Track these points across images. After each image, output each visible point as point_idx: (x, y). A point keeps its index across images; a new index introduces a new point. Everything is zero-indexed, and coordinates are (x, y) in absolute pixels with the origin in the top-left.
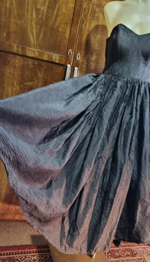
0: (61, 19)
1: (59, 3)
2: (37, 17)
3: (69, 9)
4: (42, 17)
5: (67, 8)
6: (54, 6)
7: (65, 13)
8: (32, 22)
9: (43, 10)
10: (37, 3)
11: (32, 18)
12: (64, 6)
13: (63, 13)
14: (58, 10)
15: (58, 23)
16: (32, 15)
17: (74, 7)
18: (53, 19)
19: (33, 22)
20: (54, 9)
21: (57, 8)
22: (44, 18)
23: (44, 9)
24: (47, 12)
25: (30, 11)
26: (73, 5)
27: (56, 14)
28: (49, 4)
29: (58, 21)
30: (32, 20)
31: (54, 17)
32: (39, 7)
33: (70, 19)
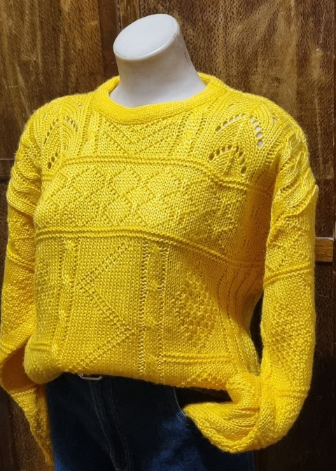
0: (77, 67)
1: (64, 30)
2: (26, 81)
3: (89, 35)
4: (38, 79)
5: (84, 34)
6: (55, 42)
7: (82, 50)
8: (20, 98)
9: (35, 62)
10: (19, 52)
11: (17, 88)
12: (76, 33)
13: (77, 51)
14: (66, 48)
15: (73, 79)
16: (16, 82)
17: (99, 26)
18: (61, 73)
19: (22, 97)
20: (56, 50)
21: (62, 45)
22: (41, 79)
23: (36, 57)
24: (45, 62)
25: (10, 74)
26: (95, 23)
27: (65, 61)
28: (43, 43)
29: (73, 74)
30: (19, 92)
31: (62, 69)
32: (25, 57)
33: (99, 60)
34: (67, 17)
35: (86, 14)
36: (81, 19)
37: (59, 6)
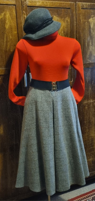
0: (10, 43)
1: (6, 33)
3: (14, 35)
5: (12, 35)
6: (3, 36)
7: (12, 39)
12: (10, 34)
13: (10, 39)
14: (7, 38)
15: (9, 47)
17: (17, 33)
20: (3, 39)
21: (5, 37)
26: (16, 32)
27: (6, 41)
29: (9, 45)
31: (5, 44)
34: (7, 30)
35: (13, 30)
36: (12, 31)
37: (5, 27)
